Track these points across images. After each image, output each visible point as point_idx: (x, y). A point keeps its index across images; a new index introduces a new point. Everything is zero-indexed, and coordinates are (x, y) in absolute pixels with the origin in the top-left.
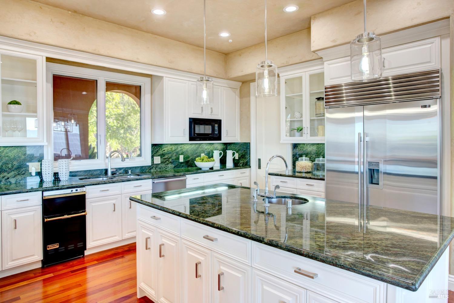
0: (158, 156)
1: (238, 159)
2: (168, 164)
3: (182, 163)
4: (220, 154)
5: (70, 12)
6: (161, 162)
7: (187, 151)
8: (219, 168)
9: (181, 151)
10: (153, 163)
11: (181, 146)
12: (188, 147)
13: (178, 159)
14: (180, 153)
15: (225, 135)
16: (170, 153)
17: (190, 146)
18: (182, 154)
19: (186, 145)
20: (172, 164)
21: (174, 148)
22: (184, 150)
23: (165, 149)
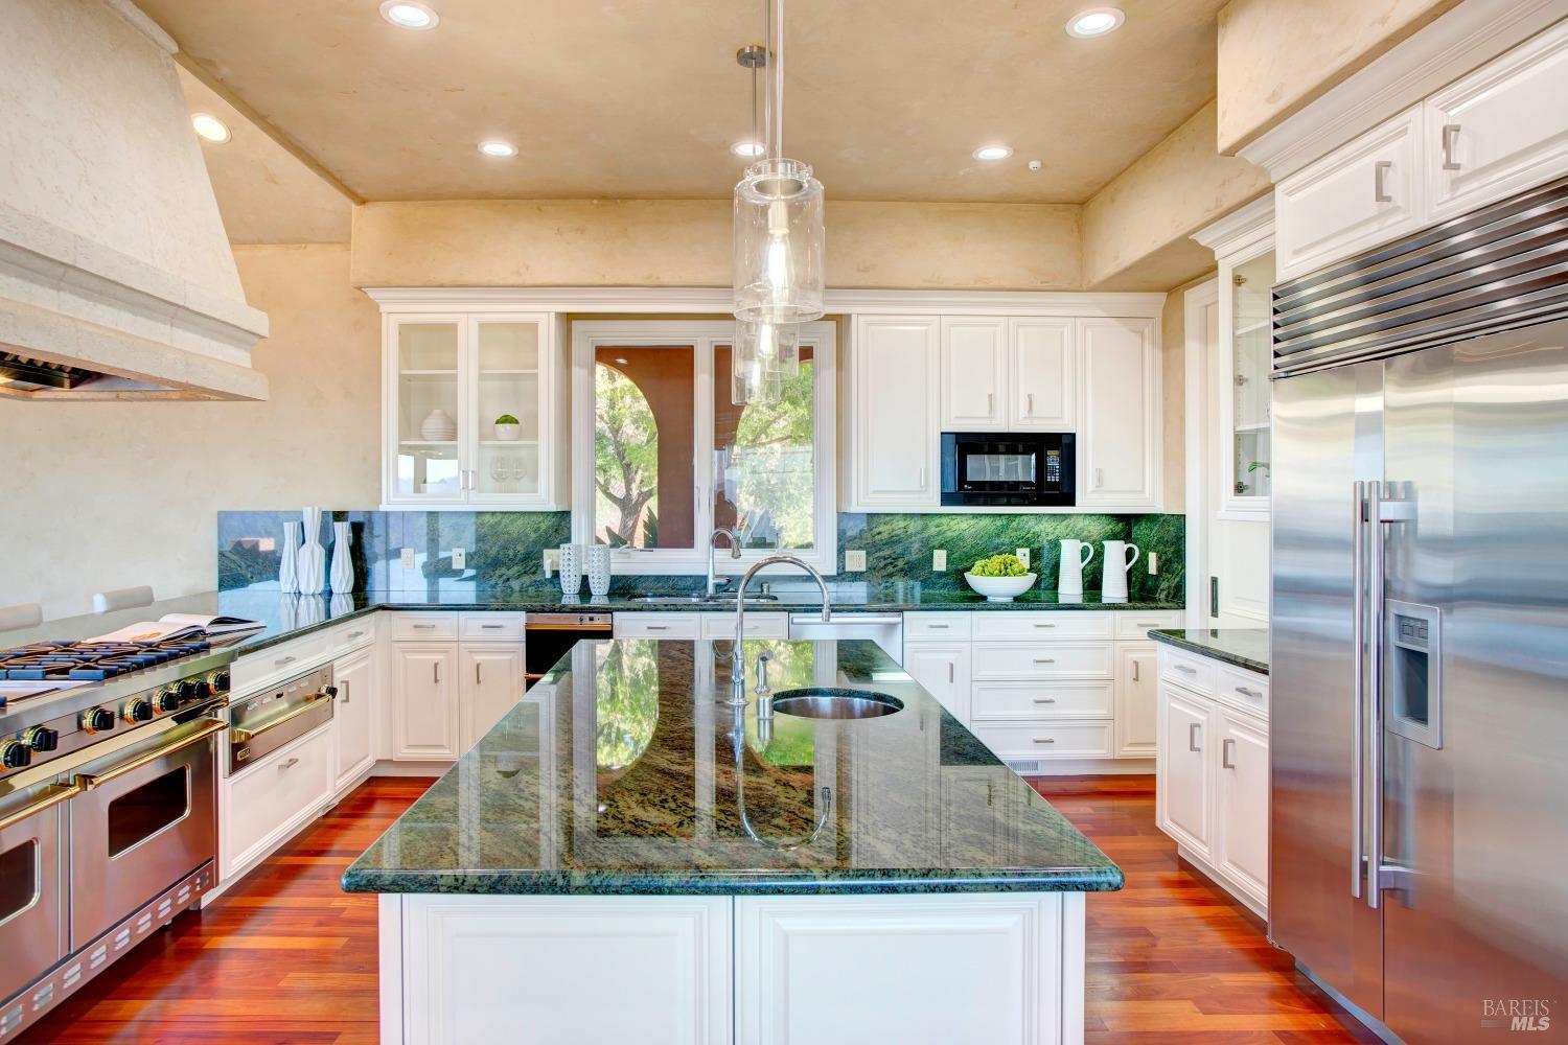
0: (860, 548)
1: (1155, 573)
2: (891, 575)
3: (941, 575)
4: (1084, 553)
5: (595, 201)
6: (869, 569)
7: (960, 538)
8: (1078, 600)
9: (940, 538)
10: (844, 568)
11: (937, 521)
12: (964, 526)
13: (930, 560)
14: (936, 543)
15: (1091, 486)
16: (899, 541)
17: (972, 522)
18: (941, 547)
19: (959, 518)
20: (906, 574)
21: (914, 526)
22: (949, 534)
23: (881, 529)
